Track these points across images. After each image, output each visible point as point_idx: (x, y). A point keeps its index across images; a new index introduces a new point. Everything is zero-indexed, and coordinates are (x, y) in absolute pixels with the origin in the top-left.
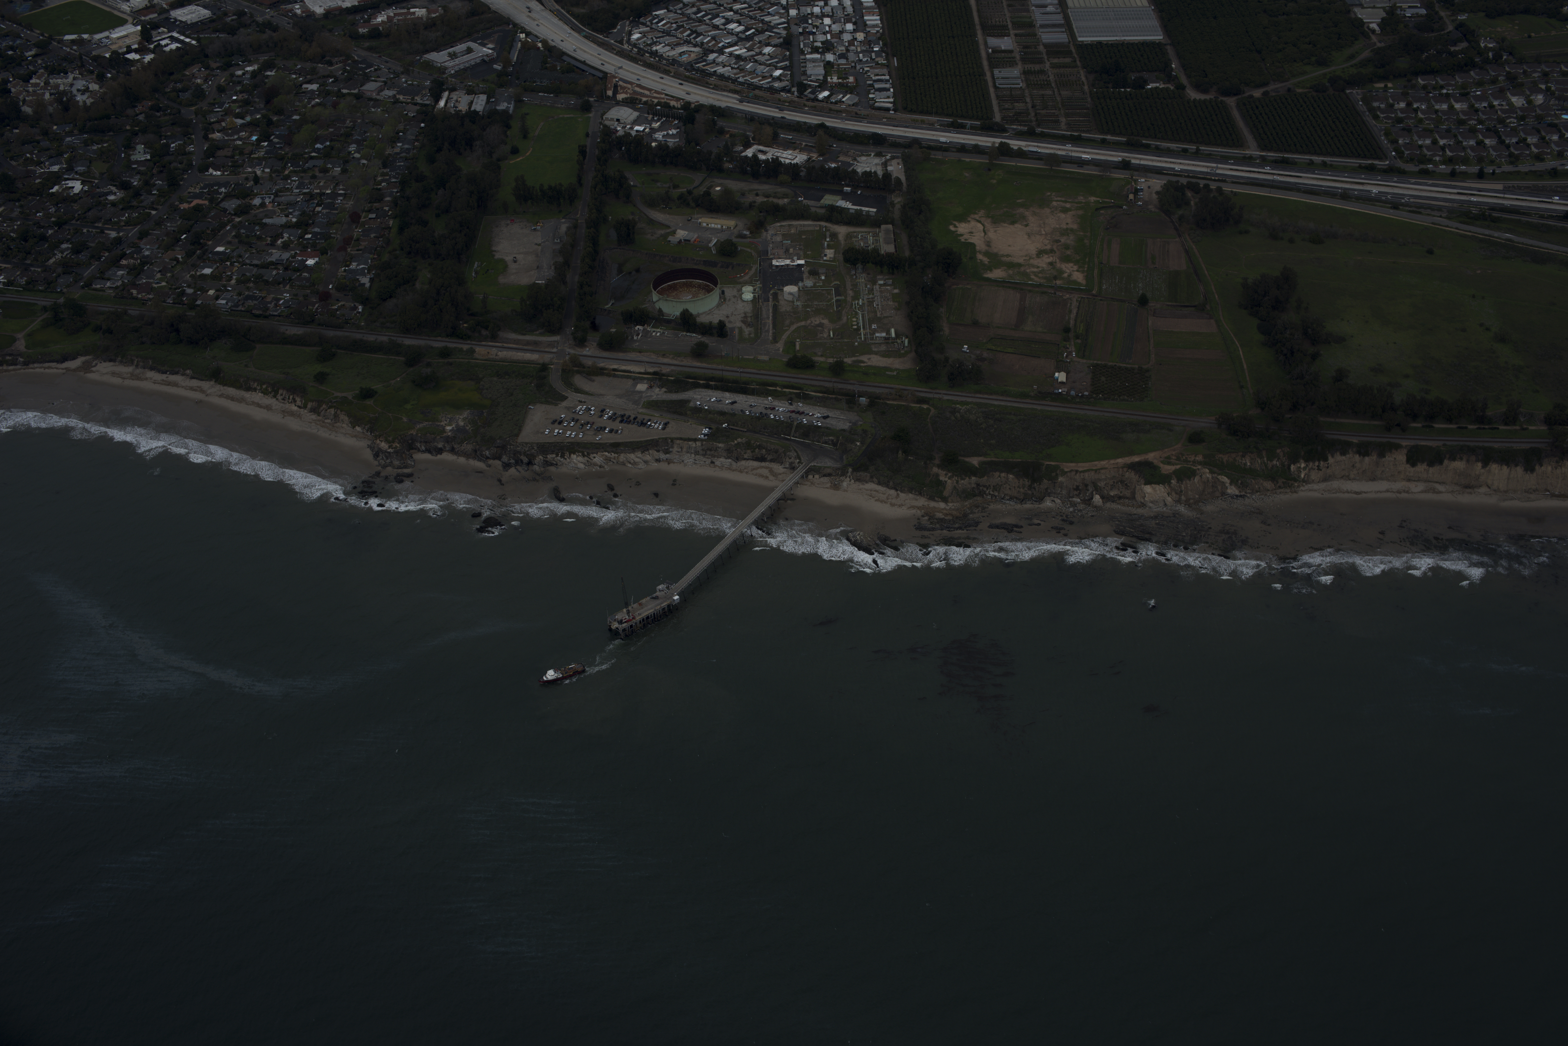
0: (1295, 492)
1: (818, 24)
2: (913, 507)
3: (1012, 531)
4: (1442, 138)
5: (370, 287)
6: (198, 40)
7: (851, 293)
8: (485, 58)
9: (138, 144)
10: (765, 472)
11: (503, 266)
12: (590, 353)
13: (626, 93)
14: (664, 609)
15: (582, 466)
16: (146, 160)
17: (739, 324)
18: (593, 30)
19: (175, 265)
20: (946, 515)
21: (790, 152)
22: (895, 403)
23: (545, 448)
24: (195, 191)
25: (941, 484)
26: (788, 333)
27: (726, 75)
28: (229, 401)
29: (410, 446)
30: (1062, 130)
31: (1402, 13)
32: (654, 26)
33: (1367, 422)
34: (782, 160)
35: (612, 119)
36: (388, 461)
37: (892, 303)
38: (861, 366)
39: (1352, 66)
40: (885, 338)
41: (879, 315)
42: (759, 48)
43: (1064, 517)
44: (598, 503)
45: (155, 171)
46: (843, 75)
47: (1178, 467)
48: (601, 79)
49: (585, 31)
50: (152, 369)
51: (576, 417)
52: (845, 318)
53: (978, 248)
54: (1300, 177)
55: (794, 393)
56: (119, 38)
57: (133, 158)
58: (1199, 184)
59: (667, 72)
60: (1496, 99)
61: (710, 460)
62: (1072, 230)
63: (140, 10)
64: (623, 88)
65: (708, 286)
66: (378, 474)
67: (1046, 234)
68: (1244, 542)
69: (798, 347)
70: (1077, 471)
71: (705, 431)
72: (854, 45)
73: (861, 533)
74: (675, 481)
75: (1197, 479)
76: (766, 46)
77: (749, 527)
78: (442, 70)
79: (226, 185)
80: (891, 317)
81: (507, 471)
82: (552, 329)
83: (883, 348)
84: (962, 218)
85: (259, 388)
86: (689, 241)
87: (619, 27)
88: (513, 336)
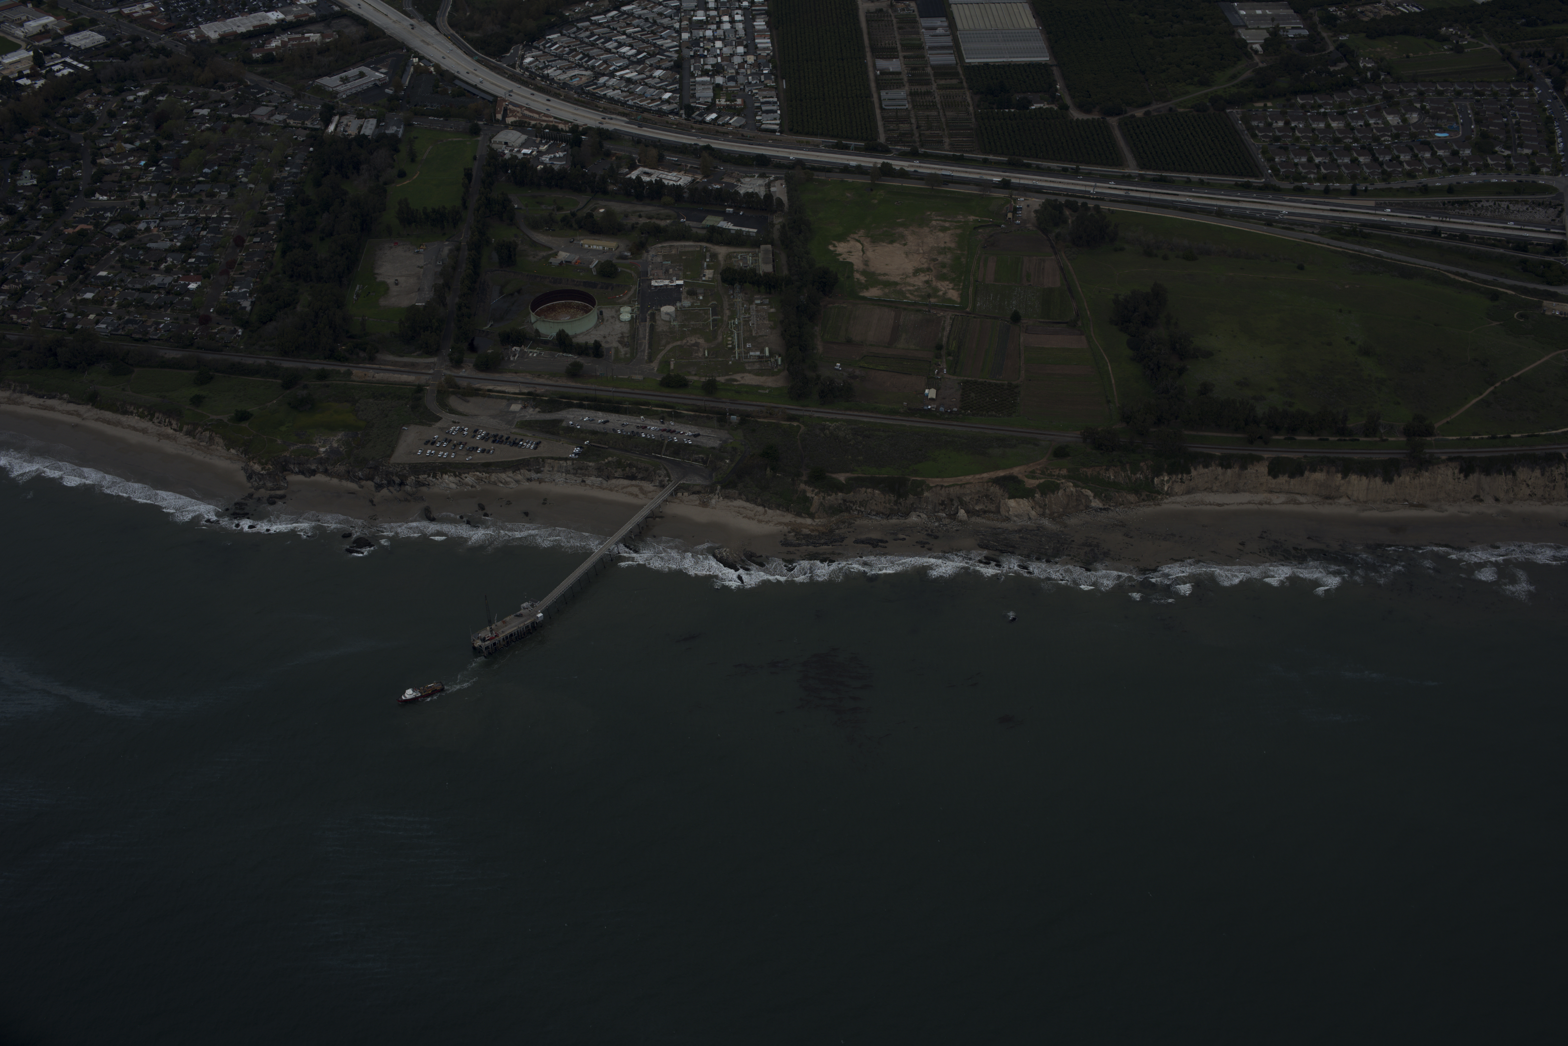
0: (1159, 505)
1: (709, 47)
2: (780, 523)
3: (877, 546)
4: (1317, 156)
5: (251, 310)
6: (91, 65)
7: (727, 312)
8: (377, 82)
9: (25, 169)
10: (635, 490)
11: (384, 289)
12: (466, 374)
13: (515, 116)
14: (528, 626)
15: (453, 486)
16: (33, 185)
17: (615, 344)
18: (486, 54)
19: (57, 290)
20: (813, 530)
21: (675, 174)
22: (766, 420)
23: (416, 469)
24: (80, 216)
25: (808, 500)
26: (663, 352)
27: (616, 98)
28: (106, 425)
29: (284, 468)
30: (945, 151)
31: (1285, 33)
32: (546, 50)
33: (1230, 435)
34: (666, 182)
35: (500, 143)
36: (261, 483)
37: (767, 322)
38: (734, 385)
39: (1233, 86)
40: (759, 357)
41: (754, 334)
42: (650, 71)
43: (930, 532)
44: (468, 523)
45: (40, 196)
46: (731, 97)
47: (1042, 481)
48: (491, 102)
49: (477, 55)
50: (29, 393)
51: (449, 437)
52: (721, 337)
53: (855, 267)
54: (1177, 195)
55: (666, 412)
56: (11, 64)
57: (20, 183)
58: (1077, 203)
59: (557, 96)
60: (1372, 117)
61: (580, 479)
62: (950, 249)
63: (34, 35)
64: (512, 111)
65: (586, 307)
66: (251, 496)
67: (924, 253)
68: (1106, 554)
69: (672, 367)
70: (942, 486)
71: (577, 450)
72: (744, 68)
73: (728, 550)
74: (545, 500)
75: (1061, 493)
76: (657, 69)
77: (617, 544)
78: (334, 95)
79: (111, 209)
80: (766, 336)
81: (379, 491)
82: (430, 351)
83: (757, 366)
84: (842, 238)
85: (135, 411)
86: (570, 262)
87: (512, 51)
88: (391, 358)
